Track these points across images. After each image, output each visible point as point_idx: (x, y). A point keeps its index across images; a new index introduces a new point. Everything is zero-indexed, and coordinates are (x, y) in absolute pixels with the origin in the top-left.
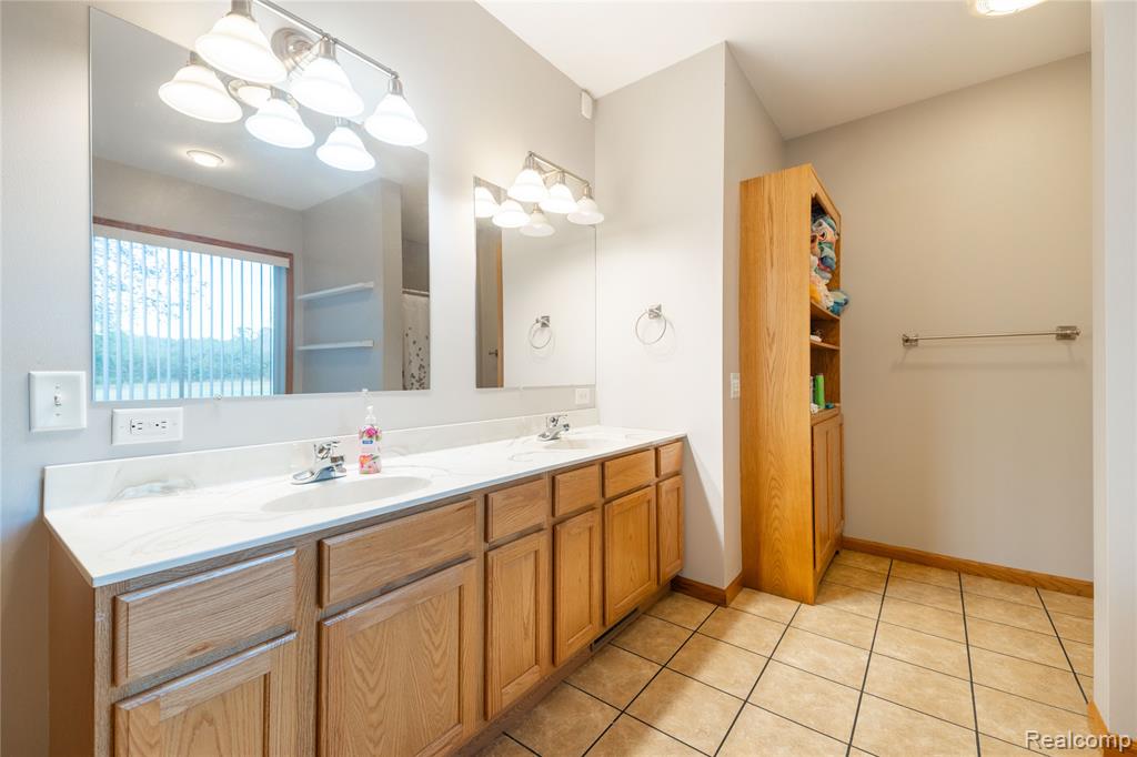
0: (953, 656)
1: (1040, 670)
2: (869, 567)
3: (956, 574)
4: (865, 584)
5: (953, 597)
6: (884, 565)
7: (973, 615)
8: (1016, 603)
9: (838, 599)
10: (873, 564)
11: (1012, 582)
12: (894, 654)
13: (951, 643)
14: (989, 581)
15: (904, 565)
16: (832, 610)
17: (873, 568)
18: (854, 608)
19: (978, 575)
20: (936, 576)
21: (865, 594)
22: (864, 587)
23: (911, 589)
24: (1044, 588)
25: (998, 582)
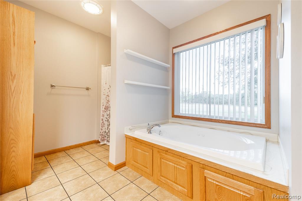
0: (79, 171)
1: (94, 163)
2: (39, 162)
3: (64, 151)
4: (43, 167)
5: (68, 157)
6: (43, 159)
7: (76, 159)
8: (80, 152)
9: (38, 177)
10: (40, 160)
11: (76, 148)
12: (68, 180)
13: (77, 168)
14: (71, 150)
15: (49, 156)
16: (39, 181)
17: (41, 161)
18: (45, 176)
19: (69, 149)
20: (60, 154)
21: (45, 170)
22: (43, 168)
23: (57, 161)
24: (82, 146)
25: (73, 149)
